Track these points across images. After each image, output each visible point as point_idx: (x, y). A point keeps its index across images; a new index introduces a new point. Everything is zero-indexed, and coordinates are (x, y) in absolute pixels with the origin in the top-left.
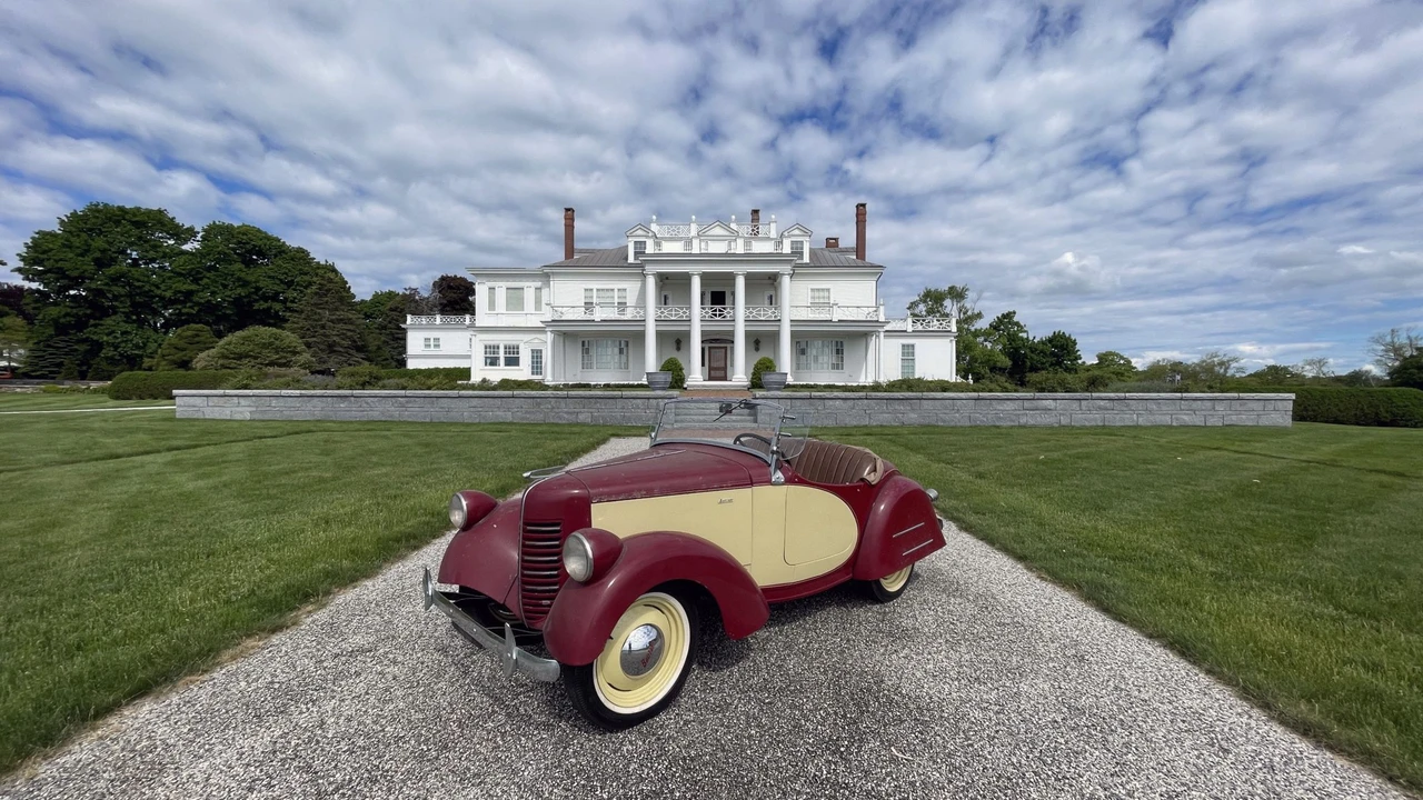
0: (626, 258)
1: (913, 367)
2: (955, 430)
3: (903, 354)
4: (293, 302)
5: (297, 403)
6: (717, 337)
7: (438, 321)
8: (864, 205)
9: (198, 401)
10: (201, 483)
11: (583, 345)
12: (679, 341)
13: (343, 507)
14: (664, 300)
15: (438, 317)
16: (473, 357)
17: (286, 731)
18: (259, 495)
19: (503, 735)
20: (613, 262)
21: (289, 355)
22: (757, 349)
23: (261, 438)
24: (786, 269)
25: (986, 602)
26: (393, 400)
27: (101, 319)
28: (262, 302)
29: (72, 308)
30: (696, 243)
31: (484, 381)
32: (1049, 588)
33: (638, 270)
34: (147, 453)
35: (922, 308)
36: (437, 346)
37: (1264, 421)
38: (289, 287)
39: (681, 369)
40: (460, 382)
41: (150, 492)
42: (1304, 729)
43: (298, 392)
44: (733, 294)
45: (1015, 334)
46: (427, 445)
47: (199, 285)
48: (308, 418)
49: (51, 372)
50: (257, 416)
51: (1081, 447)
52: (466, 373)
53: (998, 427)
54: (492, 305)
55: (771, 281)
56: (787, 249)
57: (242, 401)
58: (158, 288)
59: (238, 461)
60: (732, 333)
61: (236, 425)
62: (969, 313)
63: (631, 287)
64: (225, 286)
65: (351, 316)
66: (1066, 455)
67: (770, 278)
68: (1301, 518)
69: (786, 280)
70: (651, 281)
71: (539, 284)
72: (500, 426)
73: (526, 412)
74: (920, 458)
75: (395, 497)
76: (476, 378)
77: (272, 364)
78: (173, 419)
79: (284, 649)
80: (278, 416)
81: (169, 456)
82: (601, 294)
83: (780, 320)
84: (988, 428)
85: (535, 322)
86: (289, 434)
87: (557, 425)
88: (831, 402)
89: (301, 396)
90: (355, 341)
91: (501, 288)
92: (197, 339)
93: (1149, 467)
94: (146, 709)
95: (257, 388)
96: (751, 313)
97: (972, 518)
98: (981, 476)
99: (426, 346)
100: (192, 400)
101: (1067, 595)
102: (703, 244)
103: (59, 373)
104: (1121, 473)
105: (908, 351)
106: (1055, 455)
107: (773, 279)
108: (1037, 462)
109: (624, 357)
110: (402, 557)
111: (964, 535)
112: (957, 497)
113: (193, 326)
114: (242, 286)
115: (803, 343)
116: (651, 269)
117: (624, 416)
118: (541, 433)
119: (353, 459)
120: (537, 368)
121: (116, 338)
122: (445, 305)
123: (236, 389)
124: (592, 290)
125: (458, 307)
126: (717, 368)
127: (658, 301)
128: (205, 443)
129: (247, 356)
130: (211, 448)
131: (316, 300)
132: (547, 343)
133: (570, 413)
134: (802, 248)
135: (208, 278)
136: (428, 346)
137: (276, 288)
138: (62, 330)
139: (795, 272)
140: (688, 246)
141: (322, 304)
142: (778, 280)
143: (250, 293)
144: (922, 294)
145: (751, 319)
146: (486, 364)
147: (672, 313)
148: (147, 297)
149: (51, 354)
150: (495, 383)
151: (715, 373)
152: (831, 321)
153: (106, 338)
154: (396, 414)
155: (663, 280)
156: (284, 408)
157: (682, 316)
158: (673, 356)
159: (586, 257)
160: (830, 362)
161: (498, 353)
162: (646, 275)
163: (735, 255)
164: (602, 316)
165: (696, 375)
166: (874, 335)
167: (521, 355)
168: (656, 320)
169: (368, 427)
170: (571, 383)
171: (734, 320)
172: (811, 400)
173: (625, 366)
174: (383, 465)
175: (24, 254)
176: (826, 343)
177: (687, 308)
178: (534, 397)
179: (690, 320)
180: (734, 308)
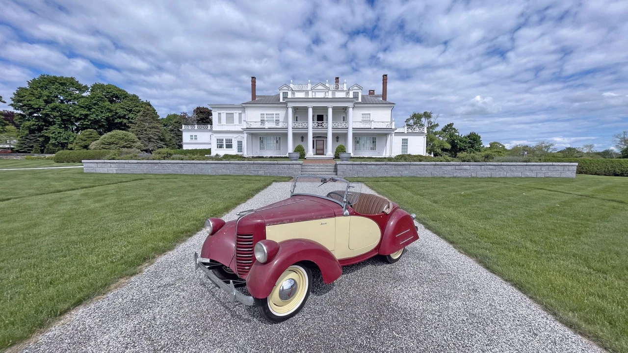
0: (279, 100)
1: (407, 149)
2: (425, 179)
3: (403, 143)
4: (132, 119)
5: (135, 166)
6: (321, 135)
7: (196, 128)
8: (386, 75)
9: (93, 165)
10: (97, 205)
11: (260, 139)
12: (303, 137)
13: (158, 217)
14: (296, 119)
15: (196, 126)
16: (212, 144)
17: (140, 321)
18: (122, 211)
19: (230, 324)
20: (273, 102)
21: (131, 143)
22: (337, 141)
23: (121, 182)
24: (350, 105)
25: (436, 263)
26: (178, 165)
27: (48, 126)
28: (118, 119)
29: (36, 122)
30: (310, 93)
31: (217, 155)
32: (463, 257)
33: (285, 106)
34: (73, 190)
35: (411, 122)
36: (196, 139)
37: (564, 175)
38: (130, 112)
39: (304, 150)
40: (206, 155)
41: (75, 209)
42: (570, 325)
43: (136, 161)
44: (327, 116)
45: (453, 134)
46: (193, 186)
47: (90, 111)
48: (141, 173)
49: (29, 150)
50: (119, 172)
51: (480, 188)
52: (209, 151)
53: (444, 178)
54: (220, 122)
55: (344, 110)
56: (351, 96)
57: (112, 165)
58: (73, 113)
59: (112, 194)
60: (326, 134)
61: (110, 176)
62: (433, 124)
63: (281, 113)
64: (102, 112)
65: (158, 126)
66: (473, 192)
67: (343, 109)
68: (576, 224)
69: (351, 110)
70: (290, 111)
71: (240, 112)
72: (225, 177)
73: (236, 171)
74: (409, 193)
75: (180, 212)
76: (213, 154)
77: (124, 147)
78: (82, 173)
79: (137, 283)
80: (127, 172)
81: (82, 191)
82: (268, 116)
83: (348, 128)
84: (440, 178)
85: (239, 128)
86: (133, 180)
87: (249, 176)
89: (137, 163)
90: (160, 137)
91: (224, 113)
92: (91, 136)
93: (511, 198)
94: (81, 311)
95: (118, 160)
96: (335, 125)
97: (431, 223)
98: (435, 202)
100: (90, 165)
101: (471, 260)
102: (314, 93)
103: (32, 150)
104: (498, 201)
105: (405, 142)
106: (469, 192)
107: (345, 109)
108: (460, 195)
109: (278, 144)
110: (185, 241)
111: (427, 231)
112: (424, 213)
113: (89, 130)
114: (110, 112)
115: (358, 137)
116: (290, 105)
117: (279, 172)
118: (243, 180)
119: (161, 193)
120: (240, 148)
121: (56, 135)
122: (199, 120)
123: (110, 160)
124: (264, 114)
125: (205, 121)
126: (319, 150)
127: (293, 119)
128: (97, 185)
129: (113, 143)
130: (100, 187)
131: (142, 118)
132: (244, 138)
133: (255, 171)
134: (358, 95)
135: (94, 109)
136: (192, 139)
137: (124, 113)
138: (32, 131)
139: (355, 106)
140: (307, 94)
141: (145, 120)
142: (347, 110)
143: (113, 115)
144: (412, 115)
145: (335, 127)
146: (218, 147)
147: (299, 125)
148: (68, 117)
149: (28, 142)
150: (222, 156)
151: (318, 152)
152: (371, 128)
153: (51, 135)
154: (179, 171)
155: (296, 110)
156: (130, 168)
157: (304, 126)
158: (300, 144)
159: (262, 99)
160: (370, 147)
161: (223, 142)
162: (288, 108)
163: (328, 98)
164: (268, 126)
165: (310, 152)
166: (390, 135)
167: (233, 144)
168: (292, 128)
169: (167, 177)
170: (255, 156)
171: (327, 128)
172: (361, 165)
173: (279, 148)
174: (174, 196)
175: (13, 98)
176: (368, 138)
177: (306, 123)
178: (239, 164)
179: (308, 128)
180: (327, 122)
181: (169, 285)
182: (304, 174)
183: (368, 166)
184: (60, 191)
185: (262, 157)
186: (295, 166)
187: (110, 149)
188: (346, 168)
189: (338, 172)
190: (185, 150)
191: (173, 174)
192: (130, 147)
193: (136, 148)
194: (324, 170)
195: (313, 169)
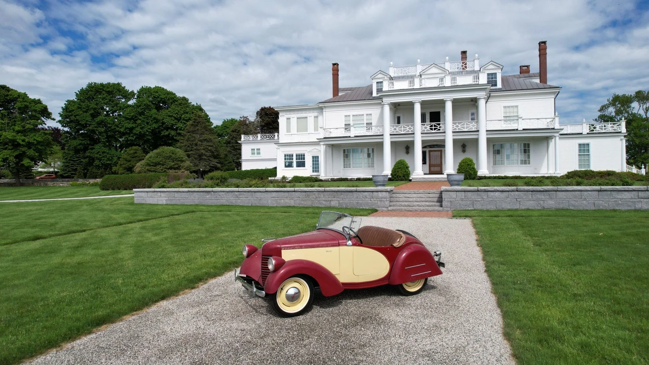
0: (371, 93)
1: (589, 160)
3: (580, 151)
4: (181, 130)
5: (186, 195)
6: (435, 143)
7: (259, 138)
8: (544, 43)
9: (143, 194)
10: (157, 238)
11: (344, 153)
12: (408, 147)
14: (396, 120)
16: (278, 160)
19: (254, 316)
20: (363, 96)
21: (179, 163)
22: (464, 151)
23: (172, 215)
24: (483, 95)
26: (233, 193)
27: (93, 145)
28: (165, 131)
29: (82, 140)
30: (417, 81)
31: (284, 178)
33: (379, 102)
34: (131, 223)
36: (259, 153)
38: (179, 121)
39: (407, 168)
40: (270, 178)
43: (187, 189)
44: (445, 114)
46: (247, 221)
47: (136, 123)
48: (192, 204)
49: (72, 174)
50: (169, 202)
52: (274, 172)
54: (288, 130)
55: (473, 103)
56: (483, 79)
57: (163, 195)
59: (166, 227)
60: (444, 141)
61: (160, 207)
63: (375, 113)
64: (148, 123)
65: (211, 137)
67: (471, 101)
69: (482, 103)
70: (387, 109)
71: (316, 114)
72: (287, 209)
73: (302, 200)
76: (279, 176)
77: (171, 168)
78: (132, 204)
80: (178, 203)
81: (140, 224)
82: (356, 118)
83: (478, 131)
85: (314, 138)
86: (184, 213)
87: (318, 208)
88: (492, 194)
89: (189, 192)
90: (213, 152)
91: (294, 117)
92: (136, 155)
95: (168, 188)
96: (457, 126)
100: (141, 194)
102: (423, 81)
103: (76, 174)
105: (584, 149)
107: (475, 101)
109: (370, 159)
113: (134, 147)
114: (156, 122)
115: (497, 146)
116: (387, 100)
117: (358, 203)
118: (308, 213)
119: (214, 228)
120: (316, 168)
121: (100, 155)
122: (264, 126)
123: (160, 188)
124: (349, 116)
125: (271, 127)
126: (435, 166)
127: (393, 122)
128: (150, 218)
129: (159, 164)
130: (154, 220)
131: (192, 129)
132: (321, 151)
133: (326, 201)
134: (496, 78)
135: (140, 119)
136: (253, 154)
137: (173, 122)
138: (77, 151)
139: (490, 96)
140: (412, 82)
141: (195, 131)
142: (476, 102)
143: (160, 126)
144: (611, 99)
145: (457, 130)
146: (286, 166)
147: (402, 129)
148: (113, 132)
149: (72, 164)
150: (290, 179)
151: (432, 169)
152: (517, 130)
153: (96, 155)
154: (234, 201)
155: (395, 107)
156: (180, 198)
157: (409, 131)
158: (402, 158)
159: (347, 94)
160: (519, 159)
161: (292, 159)
162: (384, 104)
163: (444, 87)
164: (355, 134)
165: (418, 171)
166: (553, 138)
167: (306, 160)
168: (391, 135)
169: (220, 209)
170: (335, 178)
171: (445, 132)
172: (479, 192)
173: (371, 166)
174: (226, 231)
175: (62, 113)
176: (516, 145)
177: (412, 125)
178: (306, 192)
179: (414, 134)
180: (445, 123)
181: (218, 295)
182: (394, 206)
183: (489, 193)
184: (120, 224)
185: (346, 180)
186: (380, 194)
187: (156, 172)
188: (455, 196)
189: (443, 203)
190: (245, 171)
191: (226, 205)
192: (178, 168)
193: (185, 169)
194: (424, 199)
195: (409, 197)
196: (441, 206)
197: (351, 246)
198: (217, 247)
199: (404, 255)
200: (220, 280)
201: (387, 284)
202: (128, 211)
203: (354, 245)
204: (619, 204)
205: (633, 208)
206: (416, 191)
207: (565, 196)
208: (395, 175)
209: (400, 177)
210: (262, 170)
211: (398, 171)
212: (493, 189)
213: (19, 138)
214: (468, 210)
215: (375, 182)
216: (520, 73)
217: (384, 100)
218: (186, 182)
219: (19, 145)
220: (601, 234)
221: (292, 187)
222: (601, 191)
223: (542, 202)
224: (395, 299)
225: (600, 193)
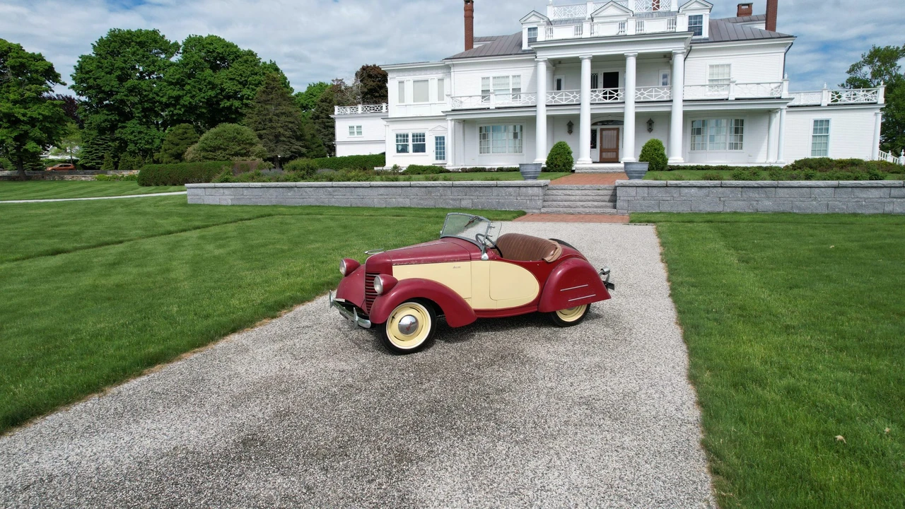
0: (521, 45)
1: (827, 144)
3: (815, 130)
4: (248, 99)
5: (260, 192)
6: (610, 119)
7: (360, 111)
9: (199, 192)
10: (221, 251)
11: (480, 132)
12: (571, 124)
13: (295, 267)
14: (555, 85)
15: (360, 106)
16: (387, 141)
20: (509, 50)
21: (247, 146)
22: (650, 130)
23: (241, 220)
24: (680, 48)
26: (324, 189)
27: (124, 122)
28: (226, 101)
29: (108, 115)
30: (586, 26)
31: (395, 167)
33: (531, 57)
34: (185, 230)
36: (360, 133)
38: (244, 86)
39: (569, 153)
40: (376, 168)
43: (260, 184)
44: (625, 75)
46: (345, 227)
47: (183, 90)
48: (268, 204)
49: (98, 163)
50: (236, 203)
52: (381, 159)
54: (401, 99)
55: (666, 60)
56: (682, 25)
57: (226, 191)
58: (158, 95)
59: (234, 237)
60: (622, 115)
61: (224, 209)
63: (525, 74)
64: (200, 90)
65: (291, 110)
67: (662, 58)
69: (679, 60)
70: (542, 68)
71: (440, 76)
72: (400, 211)
73: (421, 199)
74: (720, 244)
76: (389, 165)
77: (236, 154)
78: (185, 205)
79: (278, 324)
80: (248, 203)
81: (196, 233)
82: (498, 81)
83: (671, 101)
85: (437, 111)
86: (258, 217)
87: (443, 209)
88: (686, 190)
89: (262, 187)
90: (295, 132)
91: (409, 79)
92: (186, 136)
95: (234, 182)
96: (642, 94)
99: (350, 133)
100: (196, 191)
102: (595, 27)
103: (102, 164)
105: (821, 128)
107: (668, 58)
109: (517, 141)
113: (183, 125)
114: (213, 89)
115: (697, 123)
116: (543, 56)
117: (499, 202)
118: (429, 217)
119: (299, 237)
120: (440, 153)
121: (135, 136)
122: (366, 94)
123: (222, 182)
124: (488, 78)
125: (377, 94)
126: (608, 150)
127: (550, 87)
128: (211, 223)
129: (219, 148)
130: (217, 227)
131: (264, 97)
132: (447, 129)
133: (455, 200)
134: (701, 22)
135: (189, 84)
136: (352, 133)
137: (235, 88)
138: (102, 131)
139: (691, 49)
140: (579, 29)
141: (269, 101)
142: (671, 59)
143: (218, 94)
144: (868, 53)
145: (642, 100)
146: (398, 151)
147: (564, 97)
148: (151, 103)
149: (96, 150)
150: (405, 169)
151: (605, 155)
152: (727, 100)
153: (129, 137)
154: (326, 201)
155: (555, 65)
156: (252, 197)
157: (573, 101)
158: (562, 140)
159: (485, 46)
160: (728, 142)
161: (407, 141)
162: (538, 61)
163: (626, 36)
164: (496, 104)
165: (585, 158)
166: (777, 112)
167: (427, 142)
168: (547, 106)
169: (307, 211)
170: (468, 167)
171: (624, 103)
172: (668, 188)
173: (519, 150)
174: (316, 242)
175: (75, 75)
176: (724, 122)
177: (578, 92)
178: (426, 187)
179: (580, 104)
180: (624, 89)
181: (307, 327)
182: (549, 206)
183: (682, 189)
184: (170, 233)
185: (482, 170)
186: (530, 191)
187: (215, 159)
188: (634, 194)
189: (618, 203)
190: (341, 157)
191: (316, 206)
192: (247, 154)
193: (256, 155)
194: (590, 198)
195: (569, 195)
196: (615, 207)
197: (488, 260)
198: (305, 264)
199: (559, 272)
200: (310, 306)
201: (536, 312)
202: (180, 215)
203: (491, 259)
204: (862, 205)
205: (881, 211)
206: (580, 186)
207: (788, 194)
208: (552, 164)
209: (559, 166)
210: (364, 156)
211: (556, 159)
212: (687, 184)
213: (18, 111)
214: (652, 213)
215: (523, 173)
216: (738, 15)
217: (539, 54)
218: (259, 174)
219: (17, 121)
220: (831, 247)
221: (408, 180)
222: (838, 187)
223: (755, 203)
224: (546, 331)
225: (838, 190)
